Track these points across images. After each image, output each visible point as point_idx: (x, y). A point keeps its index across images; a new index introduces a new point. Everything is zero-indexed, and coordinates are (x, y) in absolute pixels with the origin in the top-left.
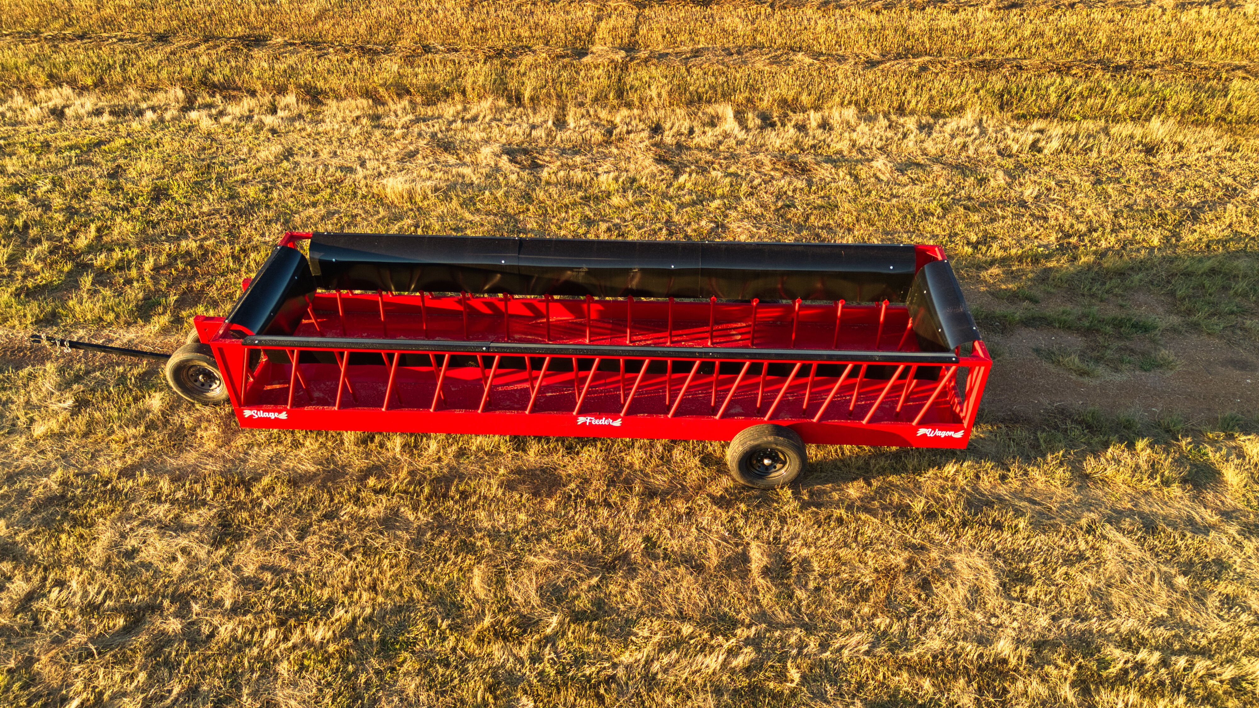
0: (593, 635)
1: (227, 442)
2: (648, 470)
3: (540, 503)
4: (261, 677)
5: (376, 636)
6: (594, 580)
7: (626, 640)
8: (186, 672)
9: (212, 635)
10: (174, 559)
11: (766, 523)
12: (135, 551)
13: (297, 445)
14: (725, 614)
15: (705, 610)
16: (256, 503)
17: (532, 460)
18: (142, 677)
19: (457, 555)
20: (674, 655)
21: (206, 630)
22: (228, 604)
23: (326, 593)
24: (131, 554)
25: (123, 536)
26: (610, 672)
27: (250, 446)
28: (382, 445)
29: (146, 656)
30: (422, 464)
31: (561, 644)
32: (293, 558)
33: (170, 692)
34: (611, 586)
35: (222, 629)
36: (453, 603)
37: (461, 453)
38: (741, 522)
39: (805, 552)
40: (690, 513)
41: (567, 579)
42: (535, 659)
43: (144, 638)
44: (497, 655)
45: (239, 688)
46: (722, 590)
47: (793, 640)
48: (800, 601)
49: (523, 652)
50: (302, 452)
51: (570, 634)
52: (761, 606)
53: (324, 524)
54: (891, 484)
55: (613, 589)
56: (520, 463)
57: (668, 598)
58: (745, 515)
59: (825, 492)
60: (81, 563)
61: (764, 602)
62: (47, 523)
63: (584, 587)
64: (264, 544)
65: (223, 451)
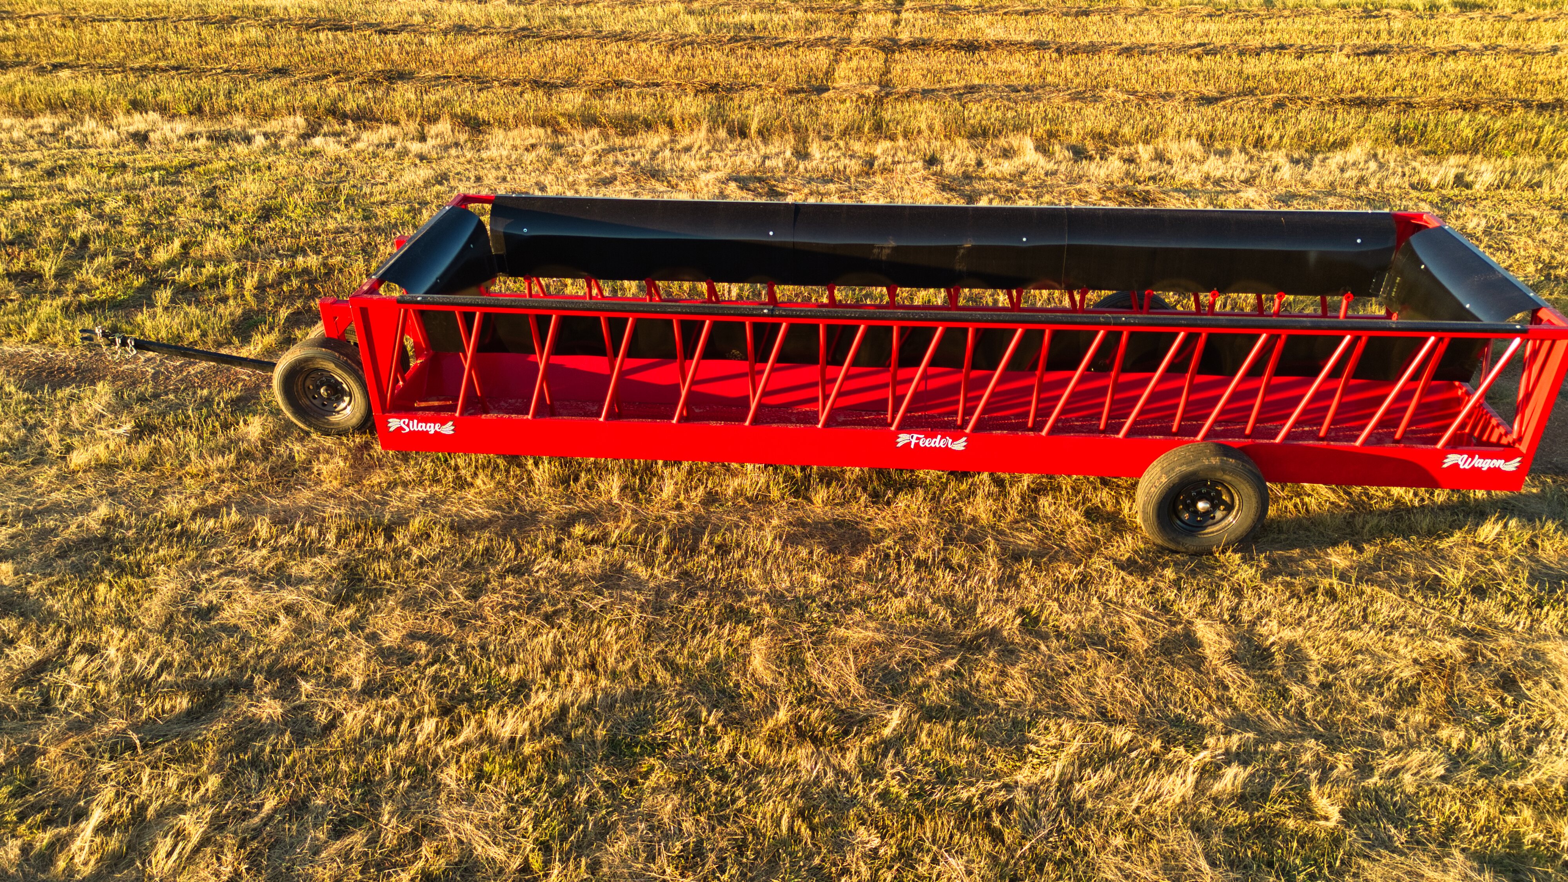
0: (963, 741)
1: (357, 480)
2: (1002, 525)
3: (842, 561)
4: (412, 788)
5: (600, 733)
6: (950, 664)
7: (1019, 750)
8: (286, 776)
9: (331, 726)
10: (274, 620)
11: (1212, 595)
12: (213, 610)
13: (461, 484)
14: (1178, 718)
15: (1143, 711)
16: (402, 553)
17: (819, 511)
18: (213, 782)
19: (720, 624)
20: (1108, 774)
21: (322, 717)
22: (357, 682)
23: (515, 672)
24: (207, 613)
25: (196, 588)
26: (1001, 796)
27: (392, 485)
28: (590, 486)
29: (222, 753)
30: (653, 510)
31: (911, 752)
32: (461, 623)
33: (259, 807)
34: (979, 674)
35: (348, 717)
36: (722, 691)
37: (711, 498)
38: (1171, 595)
39: (1288, 634)
40: (1084, 581)
41: (904, 661)
42: (870, 773)
43: (220, 726)
44: (805, 765)
45: (376, 803)
46: (1165, 683)
47: (1307, 757)
48: (1301, 703)
49: (849, 762)
50: (470, 494)
51: (924, 737)
52: (1235, 709)
53: (509, 579)
54: (1396, 551)
55: (983, 677)
56: (800, 513)
57: (1077, 692)
58: (1176, 584)
59: (1291, 559)
60: (126, 623)
61: (1241, 702)
62: (79, 570)
63: (935, 672)
64: (413, 603)
65: (351, 491)
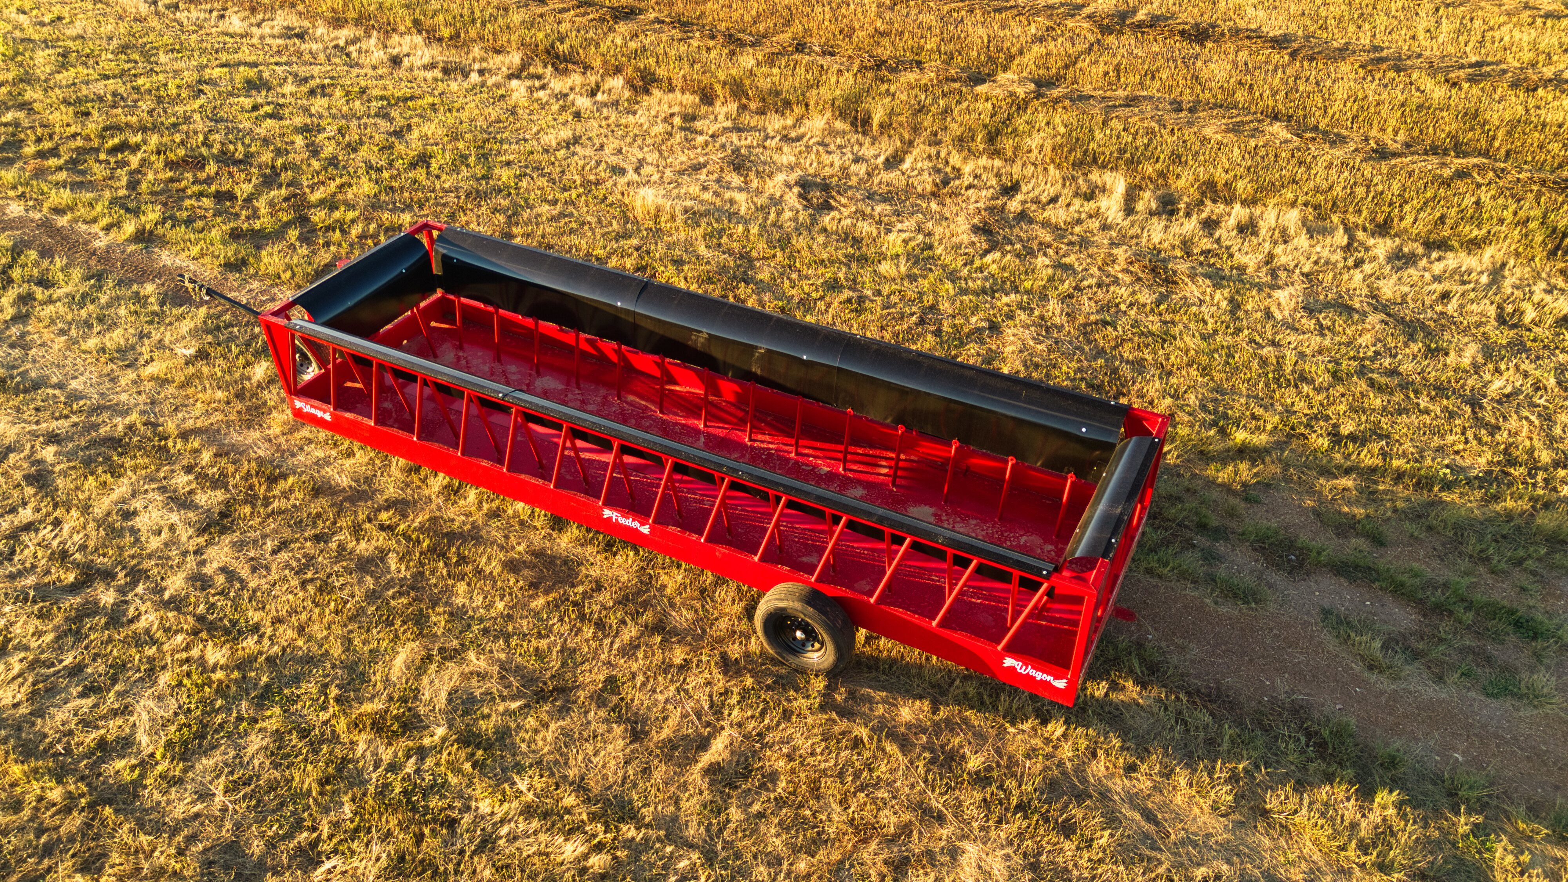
0: (467, 766)
1: (291, 431)
2: (678, 599)
3: (531, 597)
4: (141, 679)
5: (265, 679)
6: (515, 705)
7: (498, 785)
8: (86, 648)
9: (131, 621)
10: (159, 533)
11: (764, 712)
12: (135, 513)
13: (350, 454)
14: (631, 802)
15: (610, 787)
16: (267, 502)
17: (563, 545)
18: (49, 637)
19: (404, 623)
20: (535, 824)
21: (131, 612)
22: (167, 595)
23: (255, 616)
24: (128, 515)
25: (134, 495)
26: (455, 814)
27: (310, 441)
28: (424, 481)
29: (67, 619)
30: (451, 512)
31: (429, 762)
32: (254, 570)
33: (61, 661)
34: (530, 719)
35: (143, 618)
36: (363, 674)
37: (495, 514)
38: (734, 699)
39: (781, 764)
40: (685, 666)
41: (488, 693)
42: (393, 767)
43: (77, 600)
44: (361, 747)
46: (646, 771)
47: (683, 864)
49: (387, 755)
50: (348, 463)
51: (445, 754)
52: (678, 808)
53: (308, 544)
55: (531, 722)
56: (548, 544)
57: (580, 757)
60: (86, 509)
61: (684, 805)
62: (88, 462)
63: (501, 709)
64: (239, 546)
65: (282, 439)
